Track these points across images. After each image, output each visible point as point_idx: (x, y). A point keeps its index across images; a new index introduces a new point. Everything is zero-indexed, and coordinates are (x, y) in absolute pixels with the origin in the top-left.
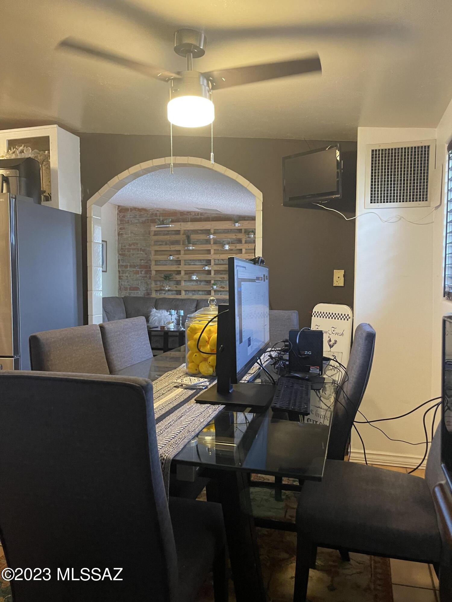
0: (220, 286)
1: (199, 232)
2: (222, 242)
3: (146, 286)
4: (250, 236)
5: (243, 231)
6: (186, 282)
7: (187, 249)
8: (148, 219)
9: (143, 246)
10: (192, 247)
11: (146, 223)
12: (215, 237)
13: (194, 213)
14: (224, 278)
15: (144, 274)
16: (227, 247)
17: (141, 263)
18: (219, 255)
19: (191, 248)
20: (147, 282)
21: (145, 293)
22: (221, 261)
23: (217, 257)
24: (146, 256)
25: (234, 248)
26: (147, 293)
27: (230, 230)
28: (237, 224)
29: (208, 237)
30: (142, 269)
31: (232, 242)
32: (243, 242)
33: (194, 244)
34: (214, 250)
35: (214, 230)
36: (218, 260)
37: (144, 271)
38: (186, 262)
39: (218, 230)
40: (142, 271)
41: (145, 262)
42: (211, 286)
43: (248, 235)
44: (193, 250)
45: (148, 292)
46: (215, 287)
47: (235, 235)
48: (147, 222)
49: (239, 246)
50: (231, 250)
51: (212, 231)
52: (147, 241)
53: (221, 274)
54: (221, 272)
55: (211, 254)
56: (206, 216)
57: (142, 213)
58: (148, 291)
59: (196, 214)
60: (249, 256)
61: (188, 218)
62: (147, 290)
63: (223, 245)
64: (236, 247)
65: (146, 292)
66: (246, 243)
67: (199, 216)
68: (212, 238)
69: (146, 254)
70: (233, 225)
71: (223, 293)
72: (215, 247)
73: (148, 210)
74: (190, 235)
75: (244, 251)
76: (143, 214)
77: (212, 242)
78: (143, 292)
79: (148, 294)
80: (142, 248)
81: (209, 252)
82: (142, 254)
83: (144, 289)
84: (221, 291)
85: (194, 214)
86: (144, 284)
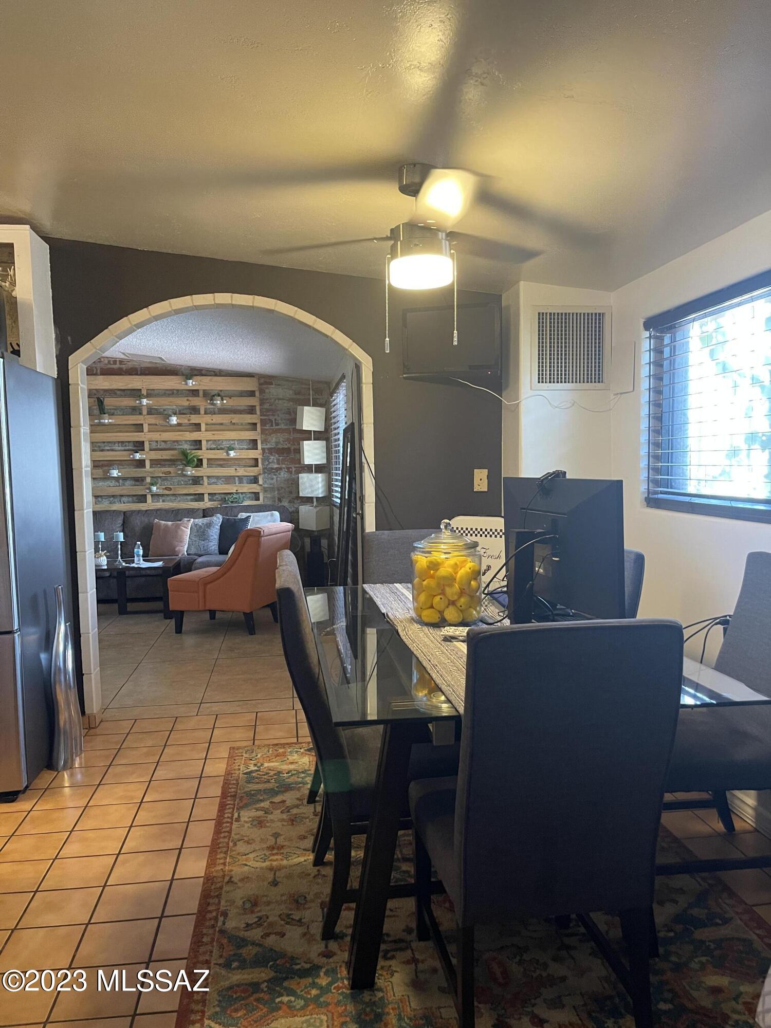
0: (164, 487)
1: (118, 392)
2: (162, 410)
4: (215, 402)
5: (201, 393)
6: (96, 482)
7: (99, 422)
10: (108, 420)
12: (151, 402)
13: (106, 359)
14: (170, 473)
16: (174, 420)
18: (159, 433)
19: (106, 421)
22: (163, 443)
23: (156, 436)
25: (186, 421)
27: (175, 392)
28: (191, 381)
29: (137, 402)
31: (180, 411)
32: (202, 412)
33: (111, 414)
34: (149, 425)
35: (149, 390)
36: (157, 442)
38: (96, 446)
39: (154, 390)
42: (147, 486)
43: (211, 400)
44: (110, 424)
46: (153, 489)
47: (188, 400)
49: (195, 419)
50: (179, 425)
51: (144, 392)
53: (164, 466)
54: (163, 463)
55: (144, 431)
56: (130, 365)
59: (112, 362)
60: (214, 434)
61: (96, 368)
63: (168, 417)
64: (189, 420)
66: (205, 413)
67: (117, 366)
68: (145, 404)
70: (183, 383)
71: (168, 498)
72: (152, 419)
74: (104, 399)
75: (203, 427)
77: (145, 412)
81: (139, 428)
84: (163, 495)
85: (106, 362)
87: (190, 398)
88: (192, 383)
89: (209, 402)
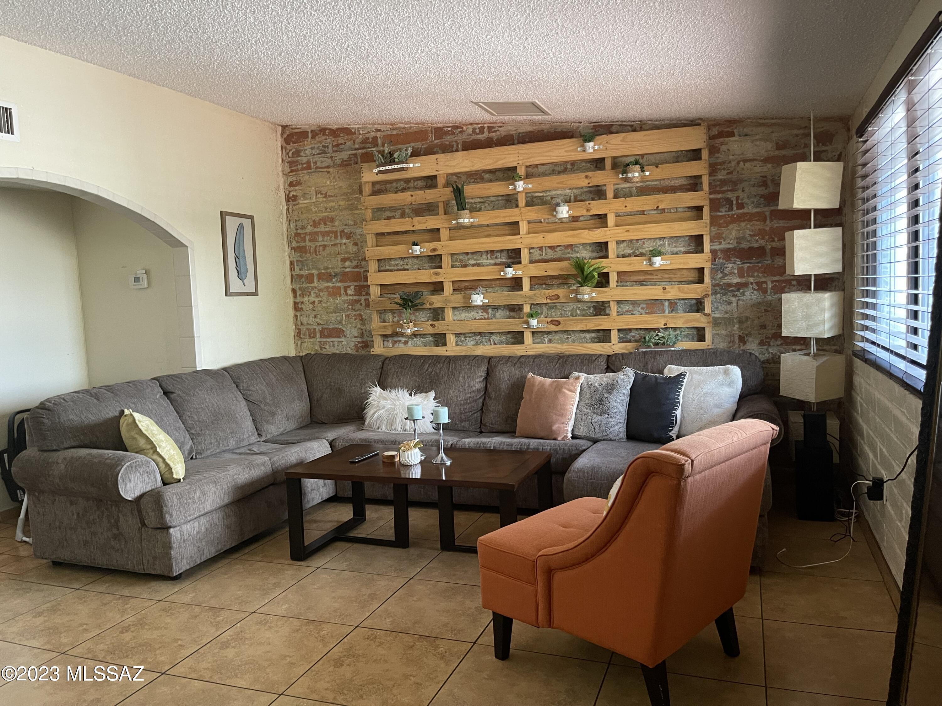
0: (549, 320)
1: (487, 176)
2: (549, 198)
3: (359, 326)
4: (630, 175)
5: (608, 163)
6: (457, 313)
7: (458, 223)
8: (355, 155)
9: (346, 225)
10: (469, 218)
11: (350, 165)
12: (530, 186)
13: (470, 126)
14: (558, 297)
15: (353, 295)
16: (564, 212)
17: (346, 268)
18: (541, 235)
19: (466, 220)
20: (360, 315)
21: (358, 342)
22: (549, 251)
23: (538, 240)
24: (355, 249)
25: (584, 212)
26: (363, 342)
27: (569, 166)
28: (591, 144)
29: (511, 187)
30: (350, 284)
31: (576, 197)
32: (610, 194)
33: (474, 210)
34: (529, 223)
35: (527, 167)
36: (541, 248)
37: (352, 287)
38: (456, 261)
39: (536, 166)
40: (349, 287)
41: (355, 263)
42: (525, 319)
43: (625, 172)
44: (471, 227)
45: (365, 340)
46: (534, 322)
47: (586, 177)
48: (352, 162)
49: (597, 207)
50: (574, 219)
51: (521, 171)
52: (357, 212)
53: (550, 286)
54: (549, 282)
55: (521, 233)
56: (503, 132)
57: (341, 141)
58: (366, 338)
59: (478, 131)
60: (628, 231)
61: (456, 142)
62: (362, 335)
63: (554, 208)
64: (588, 210)
65: (359, 340)
66: (616, 196)
67: (486, 135)
68: (521, 189)
69: (355, 244)
70: (579, 149)
71: (557, 337)
72: (533, 213)
73: (353, 130)
74: (463, 187)
75: (611, 220)
76: (343, 142)
77: (522, 202)
78: (354, 339)
79: (367, 345)
80: (346, 231)
81: (514, 227)
82: (345, 244)
83: (356, 335)
84: (549, 333)
85: (470, 131)
86: (355, 319)
87: (590, 174)
88: (593, 148)
89: (621, 176)
